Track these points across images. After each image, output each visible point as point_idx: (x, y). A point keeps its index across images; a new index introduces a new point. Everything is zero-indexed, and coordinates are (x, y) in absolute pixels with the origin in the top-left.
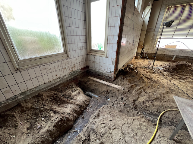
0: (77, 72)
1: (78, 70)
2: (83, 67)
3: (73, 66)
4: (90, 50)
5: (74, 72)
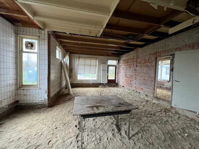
2: (11, 102)
4: (21, 86)
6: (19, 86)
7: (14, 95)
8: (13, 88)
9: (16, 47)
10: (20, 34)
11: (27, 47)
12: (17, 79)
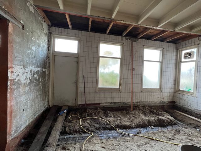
0: (165, 102)
1: (166, 102)
2: (170, 100)
3: (163, 98)
5: (163, 102)
6: (177, 90)
7: (172, 96)
8: (172, 90)
9: (176, 60)
10: (180, 48)
11: (185, 57)
12: (175, 85)
